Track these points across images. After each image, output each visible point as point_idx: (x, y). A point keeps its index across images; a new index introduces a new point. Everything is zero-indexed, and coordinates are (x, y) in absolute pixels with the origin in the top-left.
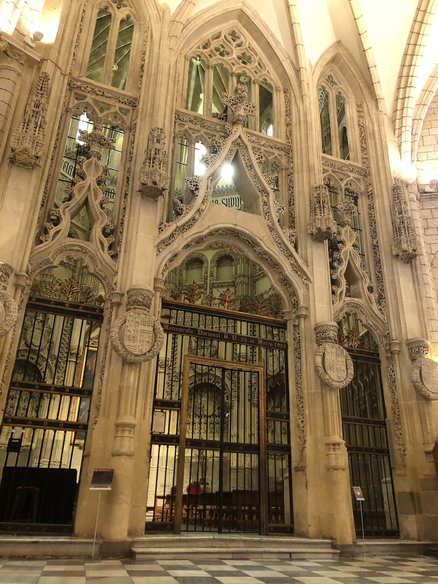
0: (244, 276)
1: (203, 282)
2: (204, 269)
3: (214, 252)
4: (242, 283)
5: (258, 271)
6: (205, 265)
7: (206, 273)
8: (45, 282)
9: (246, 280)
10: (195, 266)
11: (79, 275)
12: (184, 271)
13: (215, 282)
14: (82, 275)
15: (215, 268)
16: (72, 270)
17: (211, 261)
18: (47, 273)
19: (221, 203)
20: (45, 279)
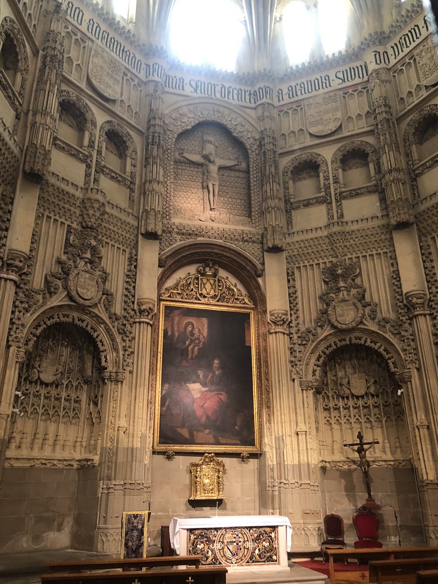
0: (398, 170)
1: (323, 194)
2: (321, 175)
3: (335, 148)
4: (396, 181)
5: (417, 162)
6: (323, 168)
7: (327, 178)
8: (90, 199)
9: (401, 176)
10: (305, 175)
11: (140, 195)
12: (291, 182)
13: (343, 190)
14: (144, 194)
15: (340, 171)
16: (129, 187)
17: (333, 162)
18: (91, 186)
19: (335, 78)
20: (89, 195)
